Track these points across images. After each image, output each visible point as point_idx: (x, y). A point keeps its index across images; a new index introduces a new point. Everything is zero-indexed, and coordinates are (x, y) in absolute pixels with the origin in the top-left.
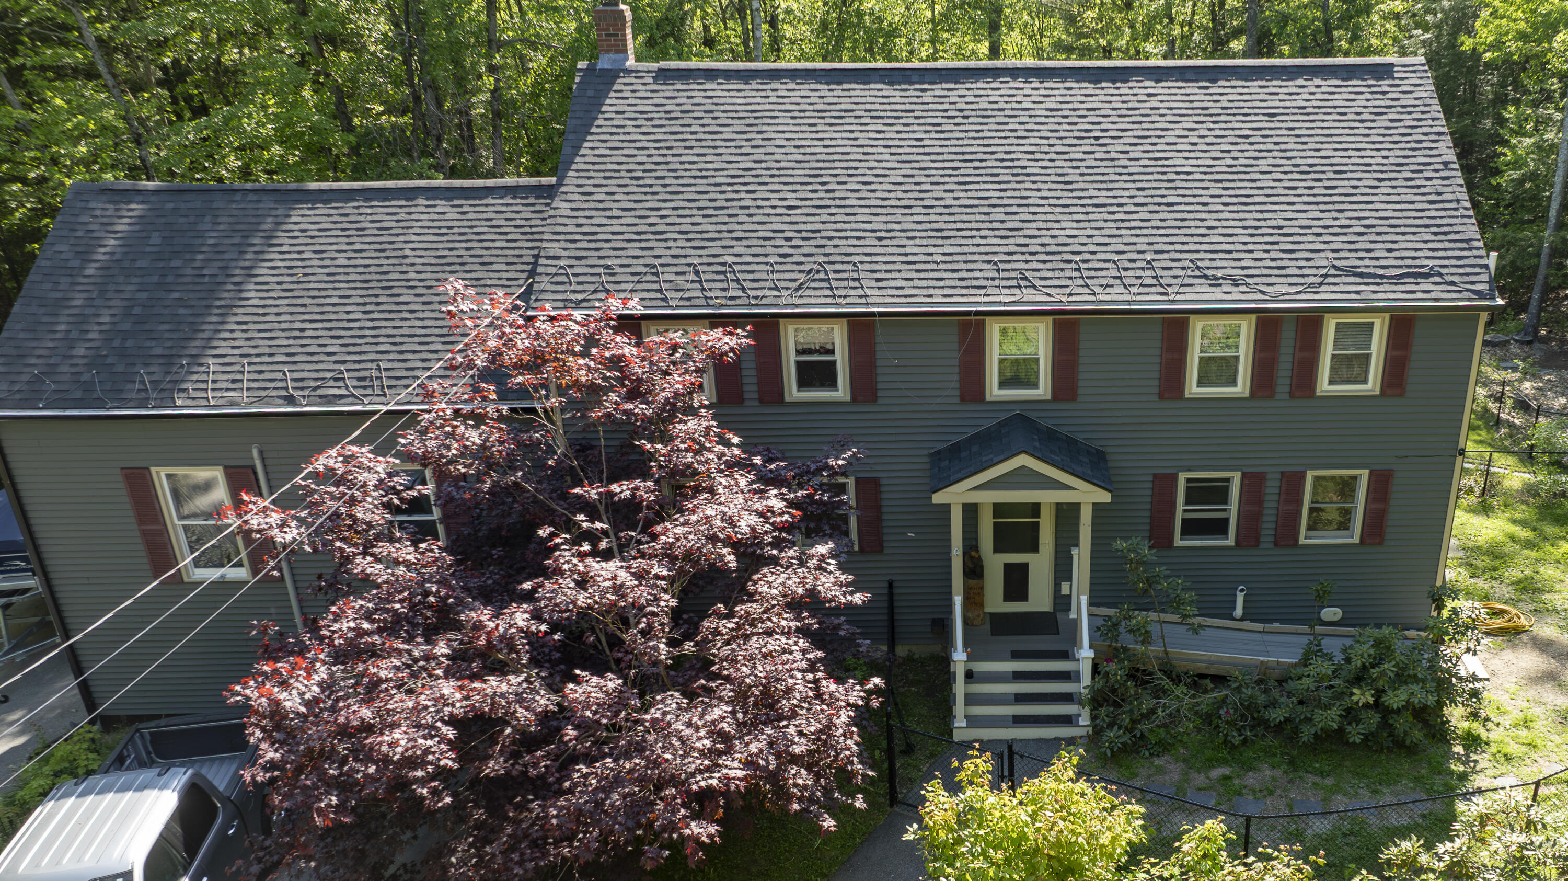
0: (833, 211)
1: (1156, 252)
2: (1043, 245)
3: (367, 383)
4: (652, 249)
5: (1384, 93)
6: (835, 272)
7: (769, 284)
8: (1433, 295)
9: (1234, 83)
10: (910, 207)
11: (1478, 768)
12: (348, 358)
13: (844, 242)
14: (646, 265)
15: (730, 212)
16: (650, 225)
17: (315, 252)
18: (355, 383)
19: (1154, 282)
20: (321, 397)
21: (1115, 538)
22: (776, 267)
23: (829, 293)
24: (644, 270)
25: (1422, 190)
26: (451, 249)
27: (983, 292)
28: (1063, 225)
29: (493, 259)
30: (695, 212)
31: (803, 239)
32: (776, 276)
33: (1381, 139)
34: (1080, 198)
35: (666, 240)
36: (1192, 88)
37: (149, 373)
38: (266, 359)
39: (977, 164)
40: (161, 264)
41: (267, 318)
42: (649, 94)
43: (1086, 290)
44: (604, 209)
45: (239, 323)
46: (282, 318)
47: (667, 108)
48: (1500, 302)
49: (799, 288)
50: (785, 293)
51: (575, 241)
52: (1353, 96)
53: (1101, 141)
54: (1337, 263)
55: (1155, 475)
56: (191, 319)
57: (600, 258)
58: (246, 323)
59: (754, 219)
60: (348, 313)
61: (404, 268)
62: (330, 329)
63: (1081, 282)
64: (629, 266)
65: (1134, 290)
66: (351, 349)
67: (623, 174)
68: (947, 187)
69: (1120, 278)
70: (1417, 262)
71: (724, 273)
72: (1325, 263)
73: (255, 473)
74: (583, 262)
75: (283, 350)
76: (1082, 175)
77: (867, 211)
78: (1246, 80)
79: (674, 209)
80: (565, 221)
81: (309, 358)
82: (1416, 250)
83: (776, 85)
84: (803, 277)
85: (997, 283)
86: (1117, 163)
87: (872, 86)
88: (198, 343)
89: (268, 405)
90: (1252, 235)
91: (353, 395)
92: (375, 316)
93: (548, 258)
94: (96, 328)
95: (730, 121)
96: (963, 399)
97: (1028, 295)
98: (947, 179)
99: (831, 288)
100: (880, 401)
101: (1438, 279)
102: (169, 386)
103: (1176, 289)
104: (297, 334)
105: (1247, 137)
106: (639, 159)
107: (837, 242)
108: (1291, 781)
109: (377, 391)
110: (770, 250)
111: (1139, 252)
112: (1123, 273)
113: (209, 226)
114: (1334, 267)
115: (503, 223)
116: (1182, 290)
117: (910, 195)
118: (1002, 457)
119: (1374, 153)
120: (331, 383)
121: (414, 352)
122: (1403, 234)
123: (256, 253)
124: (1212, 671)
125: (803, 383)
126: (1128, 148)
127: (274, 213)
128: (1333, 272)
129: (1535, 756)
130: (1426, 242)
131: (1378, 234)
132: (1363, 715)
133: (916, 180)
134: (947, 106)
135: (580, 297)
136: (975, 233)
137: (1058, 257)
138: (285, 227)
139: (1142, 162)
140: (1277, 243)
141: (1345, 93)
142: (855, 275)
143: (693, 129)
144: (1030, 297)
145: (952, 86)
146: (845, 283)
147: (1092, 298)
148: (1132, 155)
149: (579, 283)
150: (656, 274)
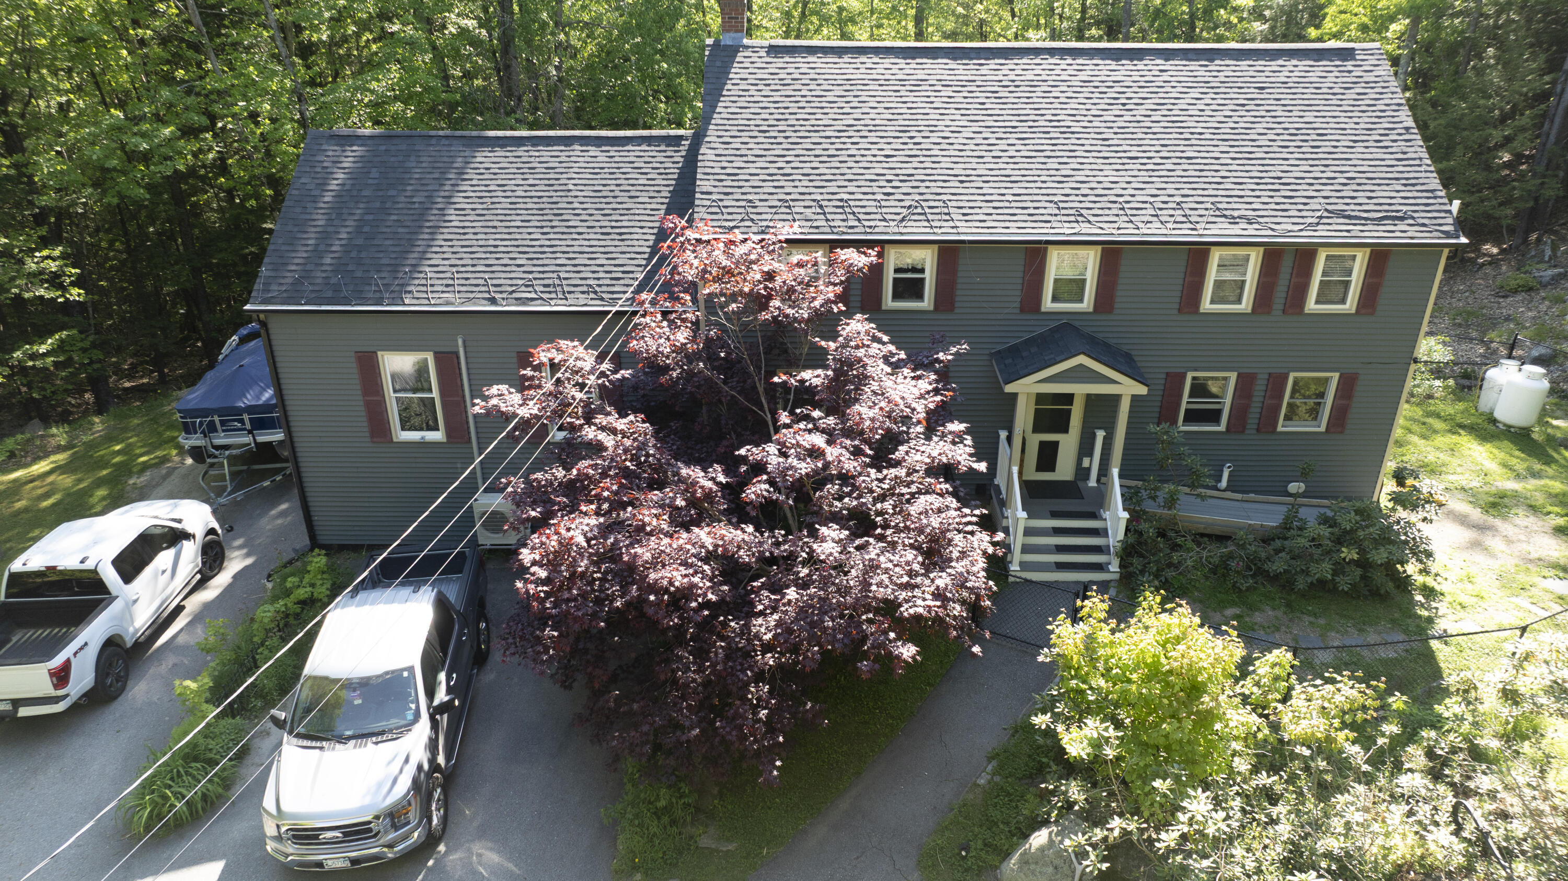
0: (922, 159)
1: (1183, 196)
2: (1092, 189)
3: (551, 289)
4: (783, 187)
5: (1350, 72)
6: (930, 207)
7: (879, 217)
8: (1409, 234)
9: (1228, 62)
10: (982, 157)
11: (1440, 613)
12: (534, 269)
13: (933, 184)
14: (780, 200)
15: (841, 159)
16: (779, 168)
17: (499, 185)
18: (542, 289)
19: (1184, 219)
20: (516, 299)
21: (1148, 423)
22: (883, 203)
23: (926, 224)
24: (779, 204)
25: (1390, 150)
26: (604, 185)
27: (1049, 225)
28: (1106, 173)
29: (638, 194)
30: (812, 159)
31: (901, 181)
32: (884, 210)
33: (1351, 108)
34: (1117, 152)
35: (793, 181)
36: (1194, 65)
37: (381, 278)
38: (471, 269)
39: (1031, 124)
40: (380, 193)
41: (467, 237)
42: (764, 65)
43: (1130, 225)
44: (741, 156)
45: (445, 240)
46: (479, 237)
47: (781, 76)
48: (1464, 240)
49: (903, 220)
50: (892, 223)
51: (721, 180)
52: (1324, 74)
53: (1127, 107)
54: (1329, 207)
55: (1167, 374)
56: (408, 236)
57: (743, 194)
58: (451, 240)
59: (861, 165)
60: (530, 233)
61: (570, 200)
62: (518, 246)
63: (1126, 219)
64: (766, 200)
65: (1169, 225)
66: (535, 262)
67: (752, 128)
68: (1010, 142)
69: (1157, 216)
70: (1393, 208)
71: (842, 207)
72: (1319, 207)
73: (458, 358)
74: (730, 197)
75: (482, 262)
76: (1116, 133)
77: (948, 159)
78: (1237, 60)
79: (796, 156)
80: (712, 164)
81: (504, 269)
82: (1391, 198)
83: (863, 59)
84: (905, 212)
85: (1059, 218)
86: (1142, 124)
87: (940, 61)
88: (415, 255)
89: (475, 304)
90: (1258, 184)
91: (542, 298)
92: (552, 236)
93: (702, 193)
94: (337, 242)
95: (831, 87)
96: (1022, 310)
97: (1085, 228)
98: (1008, 135)
99: (928, 221)
100: (956, 311)
101: (1411, 222)
102: (397, 288)
103: (1203, 225)
104: (492, 249)
105: (1243, 105)
106: (763, 116)
107: (928, 184)
108: (1291, 620)
109: (560, 296)
110: (876, 190)
111: (1170, 196)
112: (1159, 213)
113: (414, 164)
114: (1326, 210)
115: (643, 165)
116: (1208, 226)
117: (981, 147)
118: (1062, 357)
119: (1347, 120)
120: (523, 289)
121: (585, 265)
122: (1379, 185)
123: (453, 185)
124: (1208, 531)
125: (896, 296)
126: (1149, 113)
127: (462, 154)
128: (1326, 214)
129: (1484, 605)
130: (1398, 191)
131: (1359, 184)
132: (1347, 569)
133: (984, 135)
134: (1001, 78)
135: (731, 224)
136: (1036, 178)
137: (1105, 199)
138: (472, 166)
139: (1162, 124)
140: (1278, 190)
141: (1318, 72)
142: (946, 210)
143: (803, 93)
144: (1086, 231)
145: (1003, 61)
146: (939, 217)
147: (1136, 232)
148: (1153, 119)
149: (729, 214)
150: (789, 207)
